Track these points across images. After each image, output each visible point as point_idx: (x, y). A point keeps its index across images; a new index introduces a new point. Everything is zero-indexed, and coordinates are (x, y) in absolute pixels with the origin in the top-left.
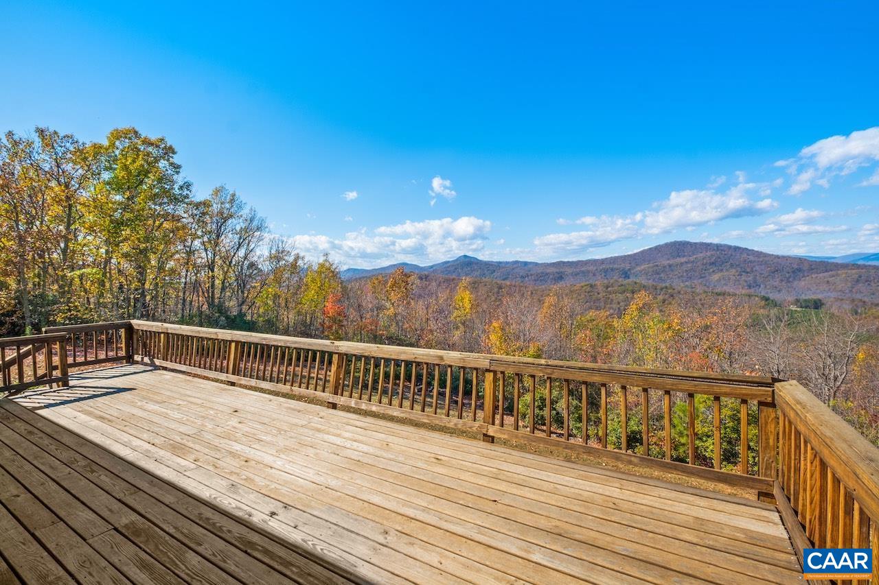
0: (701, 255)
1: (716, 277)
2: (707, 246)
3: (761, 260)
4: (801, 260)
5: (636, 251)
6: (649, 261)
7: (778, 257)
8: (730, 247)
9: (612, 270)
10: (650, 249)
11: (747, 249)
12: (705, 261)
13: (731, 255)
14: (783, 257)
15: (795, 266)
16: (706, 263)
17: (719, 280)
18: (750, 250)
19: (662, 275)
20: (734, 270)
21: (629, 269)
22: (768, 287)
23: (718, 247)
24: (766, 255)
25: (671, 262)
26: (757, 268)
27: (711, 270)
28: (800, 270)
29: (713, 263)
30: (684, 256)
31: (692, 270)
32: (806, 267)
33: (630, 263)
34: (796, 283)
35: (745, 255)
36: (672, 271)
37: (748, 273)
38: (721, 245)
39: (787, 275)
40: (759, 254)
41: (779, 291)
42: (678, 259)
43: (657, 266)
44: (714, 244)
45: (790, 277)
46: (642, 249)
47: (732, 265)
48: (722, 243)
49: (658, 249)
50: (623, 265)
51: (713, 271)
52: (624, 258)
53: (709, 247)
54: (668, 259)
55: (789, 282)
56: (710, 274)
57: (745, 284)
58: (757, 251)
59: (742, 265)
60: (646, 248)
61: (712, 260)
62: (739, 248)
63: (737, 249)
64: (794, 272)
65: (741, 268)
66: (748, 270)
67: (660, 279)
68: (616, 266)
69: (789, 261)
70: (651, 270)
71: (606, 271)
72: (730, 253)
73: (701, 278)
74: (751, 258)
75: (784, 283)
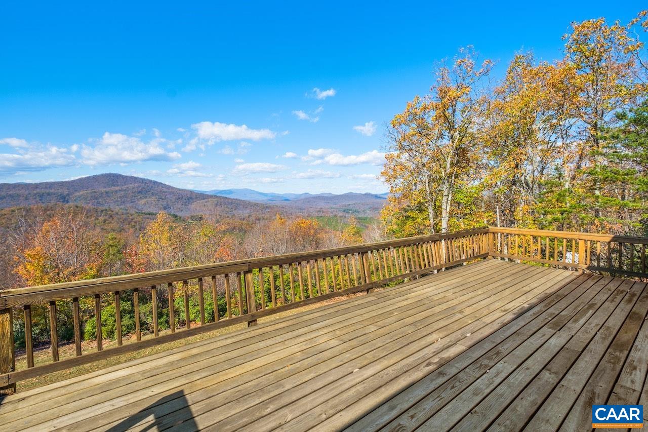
0: (131, 185)
1: (143, 202)
2: (135, 179)
3: (170, 191)
4: (192, 192)
5: (73, 179)
6: (88, 189)
7: (179, 190)
8: (151, 181)
9: (48, 194)
10: (88, 178)
11: (161, 183)
12: (134, 190)
13: (152, 187)
14: (182, 190)
15: (189, 196)
16: (135, 191)
17: (145, 204)
18: (163, 184)
19: (100, 200)
20: (154, 197)
21: (68, 195)
22: (175, 209)
23: (143, 181)
24: (173, 188)
25: (107, 189)
26: (168, 196)
27: (139, 197)
28: (191, 198)
29: (140, 192)
30: (118, 186)
31: (125, 196)
32: (194, 197)
33: (68, 189)
34: (190, 205)
35: (160, 187)
36: (109, 197)
37: (163, 199)
38: (145, 179)
39: (185, 201)
40: (169, 187)
41: (181, 211)
42: (113, 187)
43: (95, 192)
44: (140, 178)
45: (186, 202)
46: (79, 177)
47: (153, 194)
48: (146, 178)
49: (95, 178)
50: (60, 191)
51: (141, 198)
52: (62, 184)
53: (136, 180)
54: (105, 187)
55: (186, 205)
56: (138, 200)
57: (162, 207)
58: (168, 186)
59: (159, 194)
60: (84, 176)
61: (140, 189)
62: (157, 182)
63: (155, 183)
64: (188, 199)
65: (159, 196)
66: (163, 197)
67: (99, 203)
68: (52, 191)
69: (185, 193)
70: (89, 195)
71: (41, 196)
72: (151, 185)
73: (132, 202)
74: (165, 190)
75: (183, 206)
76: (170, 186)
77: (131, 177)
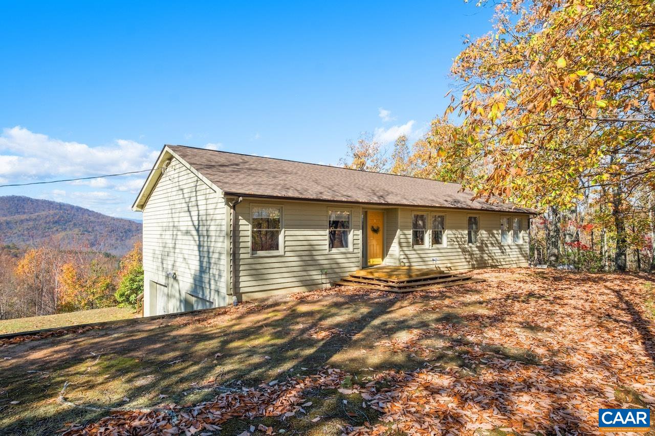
0: (43, 213)
1: (61, 235)
2: (49, 204)
3: (100, 220)
4: (130, 222)
7: (113, 219)
8: (72, 207)
11: (88, 210)
12: (48, 220)
13: (74, 215)
14: (118, 219)
15: (127, 228)
16: (50, 221)
17: (63, 239)
18: (90, 211)
20: (77, 229)
22: (107, 245)
23: (61, 206)
24: (104, 217)
25: (9, 219)
26: (97, 228)
27: (55, 229)
28: (130, 230)
29: (56, 222)
30: (24, 213)
32: (134, 229)
34: (128, 241)
35: (86, 216)
37: (89, 232)
38: (64, 205)
39: (121, 235)
40: (99, 216)
41: (115, 248)
42: (17, 216)
44: (57, 203)
45: (123, 237)
47: (75, 225)
51: (57, 230)
53: (52, 206)
54: (6, 216)
55: (123, 240)
56: (53, 233)
57: (87, 242)
58: (97, 213)
59: (84, 225)
61: (56, 219)
62: (81, 209)
63: (79, 209)
64: (125, 232)
65: (84, 227)
66: (90, 230)
69: (122, 223)
72: (73, 212)
73: (44, 236)
74: (92, 219)
75: (118, 241)
76: (100, 214)
77: (44, 202)
